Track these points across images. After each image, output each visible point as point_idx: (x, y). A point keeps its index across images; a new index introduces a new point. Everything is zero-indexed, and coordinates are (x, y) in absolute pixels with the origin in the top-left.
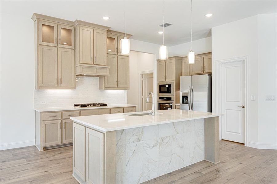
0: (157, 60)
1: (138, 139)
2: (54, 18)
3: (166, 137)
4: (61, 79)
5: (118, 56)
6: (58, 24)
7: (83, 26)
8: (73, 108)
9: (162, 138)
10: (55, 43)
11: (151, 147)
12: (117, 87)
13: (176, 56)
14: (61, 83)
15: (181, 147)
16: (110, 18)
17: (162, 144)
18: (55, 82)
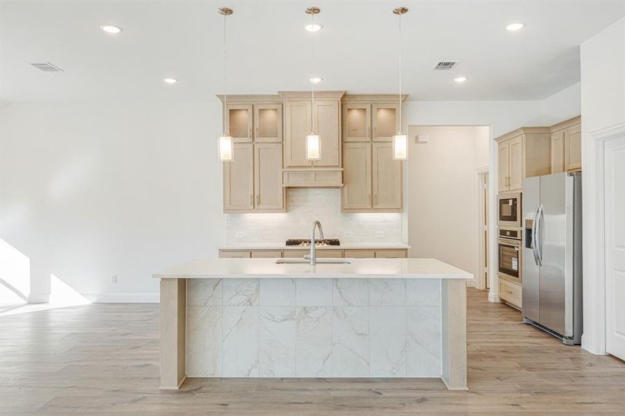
0: (495, 139)
1: (248, 301)
2: (246, 96)
3: (317, 307)
4: (259, 197)
5: (374, 144)
6: (254, 103)
7: (292, 99)
8: (283, 246)
9: (305, 308)
10: (249, 136)
11: (276, 320)
12: (370, 207)
13: (524, 128)
14: (259, 203)
15: (359, 334)
16: (322, 79)
17: (303, 318)
18: (250, 201)
